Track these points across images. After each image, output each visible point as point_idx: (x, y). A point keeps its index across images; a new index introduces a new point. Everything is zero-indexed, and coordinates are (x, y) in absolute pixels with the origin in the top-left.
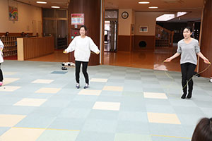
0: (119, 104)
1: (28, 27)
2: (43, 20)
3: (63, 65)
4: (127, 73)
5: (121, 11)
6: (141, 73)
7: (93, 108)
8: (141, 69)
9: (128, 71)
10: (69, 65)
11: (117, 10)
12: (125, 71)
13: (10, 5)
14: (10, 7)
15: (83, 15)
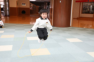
4: (16, 27)
8: (24, 24)
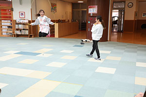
0: (115, 69)
1: (63, 16)
2: (72, 11)
3: (82, 41)
5: (127, 2)
6: (138, 48)
7: (96, 71)
9: (128, 46)
10: (86, 41)
11: (125, 2)
12: (126, 46)
13: (52, 2)
14: (52, 4)
15: (96, 6)
